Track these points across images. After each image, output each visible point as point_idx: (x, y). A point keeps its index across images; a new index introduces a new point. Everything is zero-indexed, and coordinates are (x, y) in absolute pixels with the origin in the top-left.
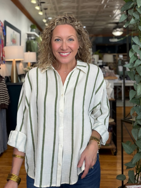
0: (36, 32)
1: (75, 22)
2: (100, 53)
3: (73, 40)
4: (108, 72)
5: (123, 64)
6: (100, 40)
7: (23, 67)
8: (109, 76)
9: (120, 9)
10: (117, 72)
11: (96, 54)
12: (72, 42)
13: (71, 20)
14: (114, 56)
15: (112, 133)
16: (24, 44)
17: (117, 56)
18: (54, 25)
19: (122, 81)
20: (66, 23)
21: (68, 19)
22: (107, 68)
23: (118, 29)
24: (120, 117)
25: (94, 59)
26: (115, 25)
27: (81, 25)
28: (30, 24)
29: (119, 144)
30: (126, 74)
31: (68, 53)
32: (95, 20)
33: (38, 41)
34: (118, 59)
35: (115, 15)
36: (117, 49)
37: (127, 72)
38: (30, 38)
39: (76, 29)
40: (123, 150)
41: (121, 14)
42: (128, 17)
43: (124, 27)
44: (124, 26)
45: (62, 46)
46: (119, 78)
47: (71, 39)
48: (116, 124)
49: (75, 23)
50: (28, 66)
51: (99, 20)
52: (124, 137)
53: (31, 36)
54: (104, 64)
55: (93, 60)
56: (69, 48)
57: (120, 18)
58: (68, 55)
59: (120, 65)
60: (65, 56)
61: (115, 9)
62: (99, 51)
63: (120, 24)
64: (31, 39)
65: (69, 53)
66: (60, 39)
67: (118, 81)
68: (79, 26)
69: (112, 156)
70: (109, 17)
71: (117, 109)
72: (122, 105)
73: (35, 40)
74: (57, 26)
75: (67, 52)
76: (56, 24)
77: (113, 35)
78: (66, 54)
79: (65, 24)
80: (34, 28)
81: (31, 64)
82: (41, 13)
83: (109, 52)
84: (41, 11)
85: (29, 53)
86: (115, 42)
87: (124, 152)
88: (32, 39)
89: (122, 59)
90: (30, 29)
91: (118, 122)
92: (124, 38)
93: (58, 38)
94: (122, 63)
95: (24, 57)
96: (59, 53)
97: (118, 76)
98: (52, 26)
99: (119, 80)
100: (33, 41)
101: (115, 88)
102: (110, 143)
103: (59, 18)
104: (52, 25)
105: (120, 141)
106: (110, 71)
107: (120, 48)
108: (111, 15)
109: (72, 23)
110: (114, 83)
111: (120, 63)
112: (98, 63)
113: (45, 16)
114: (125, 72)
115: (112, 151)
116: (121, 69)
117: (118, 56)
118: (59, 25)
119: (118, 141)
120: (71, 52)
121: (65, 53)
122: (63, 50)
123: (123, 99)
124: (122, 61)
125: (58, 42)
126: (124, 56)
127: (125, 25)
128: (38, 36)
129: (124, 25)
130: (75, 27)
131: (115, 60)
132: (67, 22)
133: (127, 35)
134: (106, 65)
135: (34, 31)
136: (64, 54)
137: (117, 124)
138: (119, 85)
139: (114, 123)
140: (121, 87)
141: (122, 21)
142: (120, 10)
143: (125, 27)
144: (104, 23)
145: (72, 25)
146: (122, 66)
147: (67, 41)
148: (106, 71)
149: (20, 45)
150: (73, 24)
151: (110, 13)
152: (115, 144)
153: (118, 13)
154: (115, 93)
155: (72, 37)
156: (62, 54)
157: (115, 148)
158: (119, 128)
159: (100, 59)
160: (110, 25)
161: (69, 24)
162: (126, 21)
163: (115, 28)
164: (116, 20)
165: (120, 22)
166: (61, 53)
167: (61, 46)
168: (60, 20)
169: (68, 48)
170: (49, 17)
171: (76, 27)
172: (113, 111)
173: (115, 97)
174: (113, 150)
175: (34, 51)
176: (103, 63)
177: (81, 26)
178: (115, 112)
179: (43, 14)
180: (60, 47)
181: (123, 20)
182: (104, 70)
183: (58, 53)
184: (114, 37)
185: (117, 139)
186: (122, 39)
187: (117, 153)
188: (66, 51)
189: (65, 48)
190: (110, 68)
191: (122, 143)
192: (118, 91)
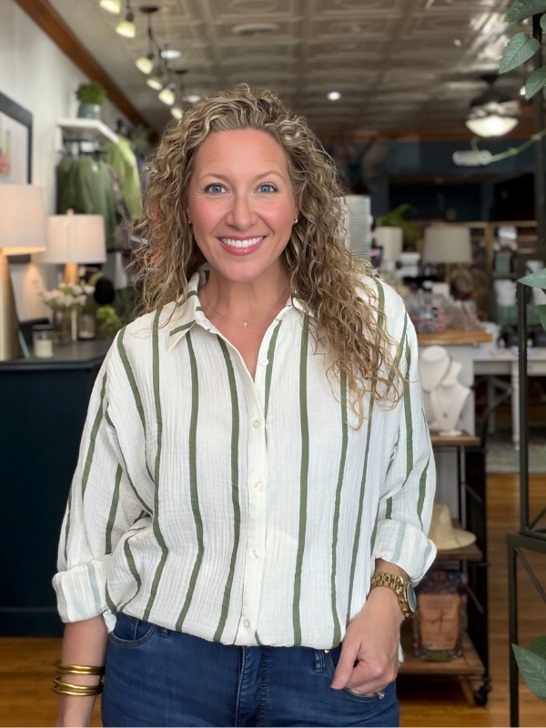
0: (104, 121)
1: (283, 118)
2: (407, 217)
3: (276, 190)
4: (448, 311)
5: (517, 269)
6: (409, 159)
7: (41, 287)
8: (450, 327)
9: (501, 13)
10: (488, 309)
11: (386, 224)
12: (270, 196)
13: (268, 111)
14: (476, 233)
15: (464, 599)
16: (45, 177)
17: (489, 233)
18: (201, 129)
19: (512, 354)
20: (248, 123)
21: (255, 108)
22: (442, 289)
23: (493, 106)
24: (502, 526)
25: (381, 248)
26: (483, 85)
27: (305, 132)
28: (78, 79)
29: (497, 651)
30: (530, 321)
31: (254, 241)
32: (384, 64)
33: (112, 162)
34: (497, 247)
35: (480, 40)
36: (488, 201)
37: (537, 312)
38: (75, 149)
39: (285, 148)
40: (520, 679)
41: (509, 32)
42: (540, 50)
43: (524, 96)
44: (523, 92)
45: (233, 213)
46: (498, 340)
47: (268, 186)
48: (485, 559)
49: (281, 123)
50: (65, 280)
51: (402, 64)
52: (522, 616)
53: (79, 141)
54: (428, 272)
55: (376, 253)
56: (260, 221)
57: (504, 51)
58: (253, 248)
59: (504, 278)
60: (241, 250)
61: (478, 11)
62: (403, 208)
63: (501, 83)
64: (81, 152)
65: (258, 240)
66: (225, 187)
67: (494, 353)
68: (298, 135)
69: (467, 711)
70: (454, 46)
71: (490, 483)
72: (516, 469)
73: (97, 155)
74: (213, 135)
75: (252, 238)
76: (207, 127)
77: (472, 134)
78: (246, 244)
79: (243, 127)
80: (94, 101)
81: (82, 272)
82: (127, 30)
83: (451, 214)
84: (130, 18)
85: (70, 219)
86: (482, 167)
87: (522, 690)
88: (87, 154)
89: (514, 247)
90: (75, 105)
91: (491, 548)
92: (524, 147)
93: (215, 181)
94: (512, 269)
95: (46, 241)
96: (220, 239)
97: (492, 329)
98: (193, 133)
99: (499, 346)
100: (90, 159)
101: (481, 386)
102: (458, 647)
103: (219, 103)
104: (192, 129)
105: (505, 636)
106: (458, 304)
107: (504, 195)
108: (462, 40)
109: (270, 122)
110: (476, 363)
111: (503, 266)
112: (399, 265)
113: (145, 44)
114: (529, 307)
115: (465, 687)
116: (506, 293)
117: (496, 234)
118: (222, 129)
119: (492, 636)
120: (265, 237)
121: (242, 239)
122: (235, 227)
123: (517, 437)
124: (514, 255)
125: (218, 196)
126: (520, 231)
127: (528, 84)
128: (115, 138)
129: (524, 84)
130: (283, 140)
131: (478, 251)
132: (251, 119)
133: (535, 133)
134: (437, 279)
135: (93, 117)
136: (238, 244)
137: (491, 558)
138: (502, 370)
139: (476, 553)
140: (507, 378)
141: (512, 67)
142: (503, 17)
143: (528, 97)
144: (429, 76)
145: (272, 134)
146: (513, 280)
147: (252, 193)
148: (436, 303)
149: (29, 180)
150: (274, 129)
151: (458, 28)
152: (482, 652)
153: (493, 27)
154: (480, 409)
155: (273, 178)
156: (233, 242)
157: (482, 669)
158: (498, 579)
159: (408, 246)
160: (454, 86)
161: (258, 128)
162: (531, 68)
163: (479, 102)
164: (486, 60)
165: (500, 72)
166: (227, 238)
167: (228, 214)
168: (226, 110)
169: (254, 219)
170: (167, 47)
171: (288, 138)
172: (468, 496)
173: (481, 427)
174: (469, 682)
175: (94, 212)
176: (420, 264)
177: (305, 136)
178: (478, 499)
179: (138, 36)
180: (225, 217)
181: (520, 62)
182: (428, 302)
183: (217, 242)
184: (474, 142)
185: (491, 626)
186: (513, 151)
187: (490, 695)
188: (245, 231)
189: (243, 220)
190: (455, 292)
191: (513, 645)
192: (493, 402)
